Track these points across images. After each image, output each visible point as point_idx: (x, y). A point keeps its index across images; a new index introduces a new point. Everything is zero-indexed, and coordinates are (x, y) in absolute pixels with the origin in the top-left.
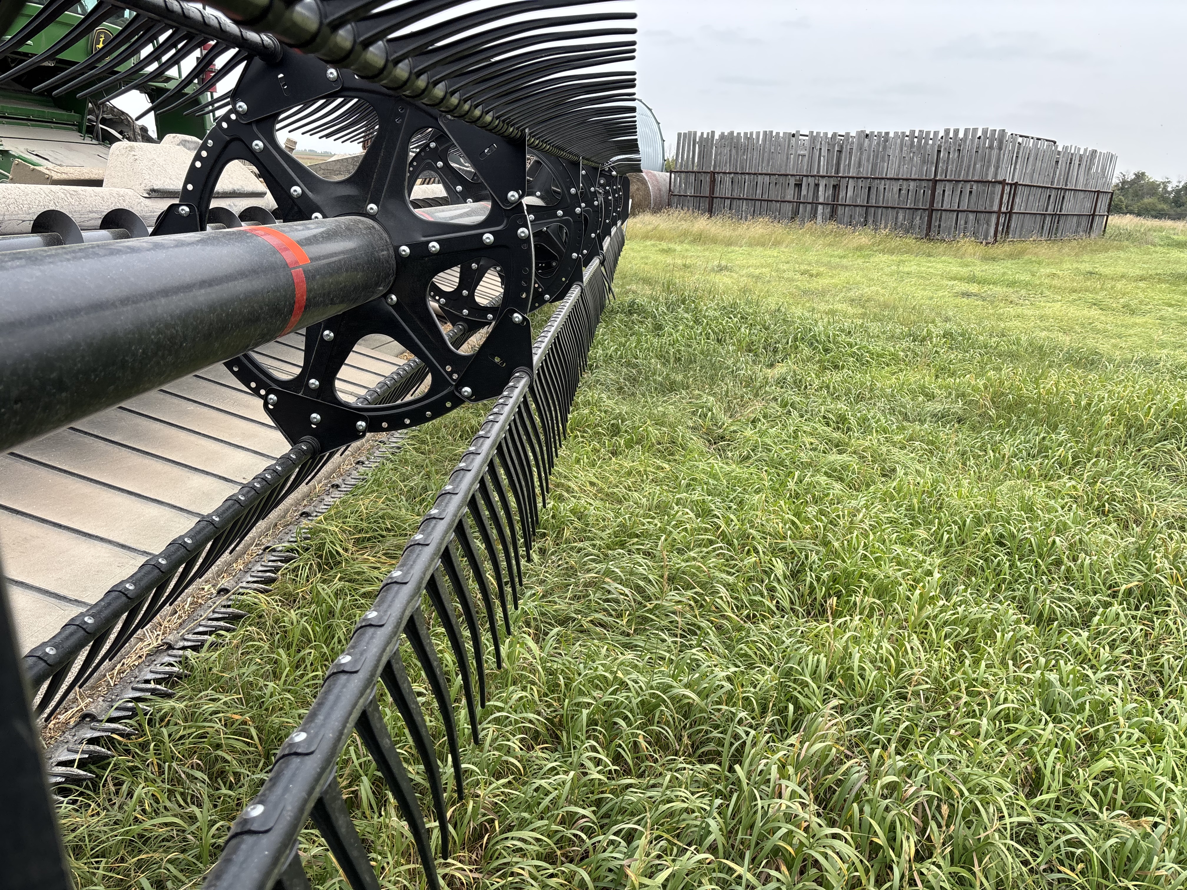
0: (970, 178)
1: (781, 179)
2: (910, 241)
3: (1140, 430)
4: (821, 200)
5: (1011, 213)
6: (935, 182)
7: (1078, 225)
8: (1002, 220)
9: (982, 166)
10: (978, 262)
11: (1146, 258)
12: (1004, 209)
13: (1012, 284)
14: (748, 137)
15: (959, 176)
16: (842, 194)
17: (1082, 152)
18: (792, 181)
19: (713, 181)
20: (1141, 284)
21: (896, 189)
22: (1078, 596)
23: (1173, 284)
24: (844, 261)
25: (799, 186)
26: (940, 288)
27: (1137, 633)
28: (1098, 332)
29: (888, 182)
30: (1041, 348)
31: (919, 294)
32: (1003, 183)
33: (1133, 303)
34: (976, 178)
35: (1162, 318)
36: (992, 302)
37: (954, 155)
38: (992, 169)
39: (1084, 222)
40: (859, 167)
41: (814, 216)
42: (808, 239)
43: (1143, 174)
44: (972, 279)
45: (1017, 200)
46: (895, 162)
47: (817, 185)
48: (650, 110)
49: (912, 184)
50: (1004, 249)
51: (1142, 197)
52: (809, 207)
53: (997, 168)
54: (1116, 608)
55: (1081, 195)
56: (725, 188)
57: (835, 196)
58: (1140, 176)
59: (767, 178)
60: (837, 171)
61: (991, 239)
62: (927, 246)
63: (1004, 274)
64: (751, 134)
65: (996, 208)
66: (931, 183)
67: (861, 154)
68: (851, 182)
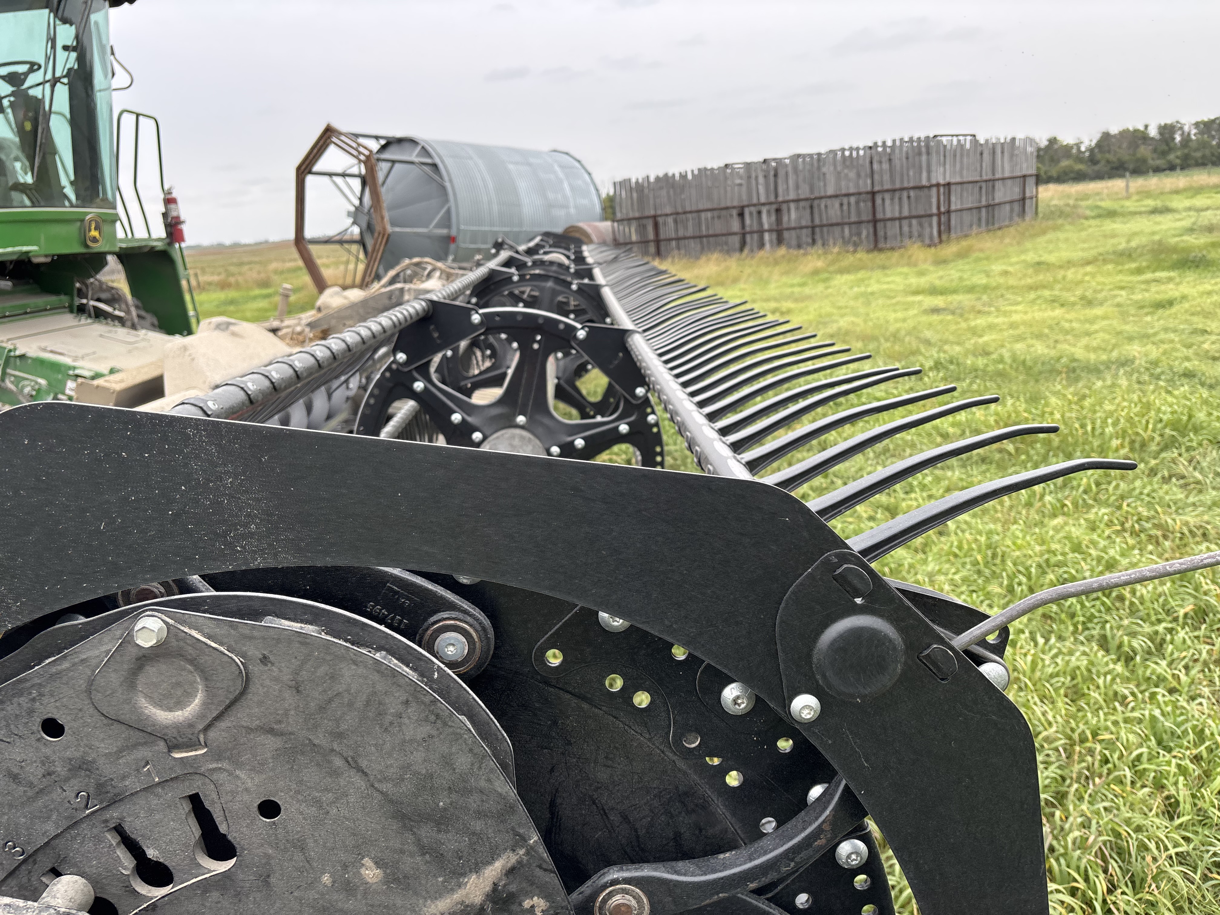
0: (905, 186)
1: (724, 213)
2: (861, 255)
3: (1144, 445)
4: (766, 226)
5: (949, 212)
6: (873, 194)
7: (1012, 210)
8: (943, 219)
9: (915, 173)
10: (932, 268)
11: (1084, 234)
12: (942, 209)
13: (971, 289)
15: (895, 184)
16: (785, 219)
18: (735, 212)
19: (656, 226)
20: (1089, 269)
21: (837, 206)
22: (1147, 628)
23: (1117, 263)
24: (807, 290)
25: (741, 215)
26: (908, 306)
27: (1204, 655)
28: (1067, 332)
29: (828, 200)
30: (1024, 362)
31: (892, 316)
32: (938, 185)
33: (1089, 294)
34: (911, 185)
35: (1119, 305)
36: (961, 315)
37: (886, 166)
38: (924, 175)
39: (1017, 207)
40: (797, 189)
41: (762, 245)
42: (764, 271)
43: (1055, 139)
44: (934, 291)
45: (953, 199)
46: (831, 179)
47: (759, 213)
48: (580, 162)
49: (852, 198)
50: (950, 249)
51: (1058, 161)
52: (755, 236)
53: (929, 172)
54: (1182, 634)
55: (1009, 182)
56: (668, 229)
57: (779, 221)
58: (1053, 141)
59: (709, 214)
60: (776, 196)
61: (936, 240)
62: (880, 258)
63: (961, 279)
65: (935, 210)
66: (869, 196)
67: (797, 176)
68: (792, 206)
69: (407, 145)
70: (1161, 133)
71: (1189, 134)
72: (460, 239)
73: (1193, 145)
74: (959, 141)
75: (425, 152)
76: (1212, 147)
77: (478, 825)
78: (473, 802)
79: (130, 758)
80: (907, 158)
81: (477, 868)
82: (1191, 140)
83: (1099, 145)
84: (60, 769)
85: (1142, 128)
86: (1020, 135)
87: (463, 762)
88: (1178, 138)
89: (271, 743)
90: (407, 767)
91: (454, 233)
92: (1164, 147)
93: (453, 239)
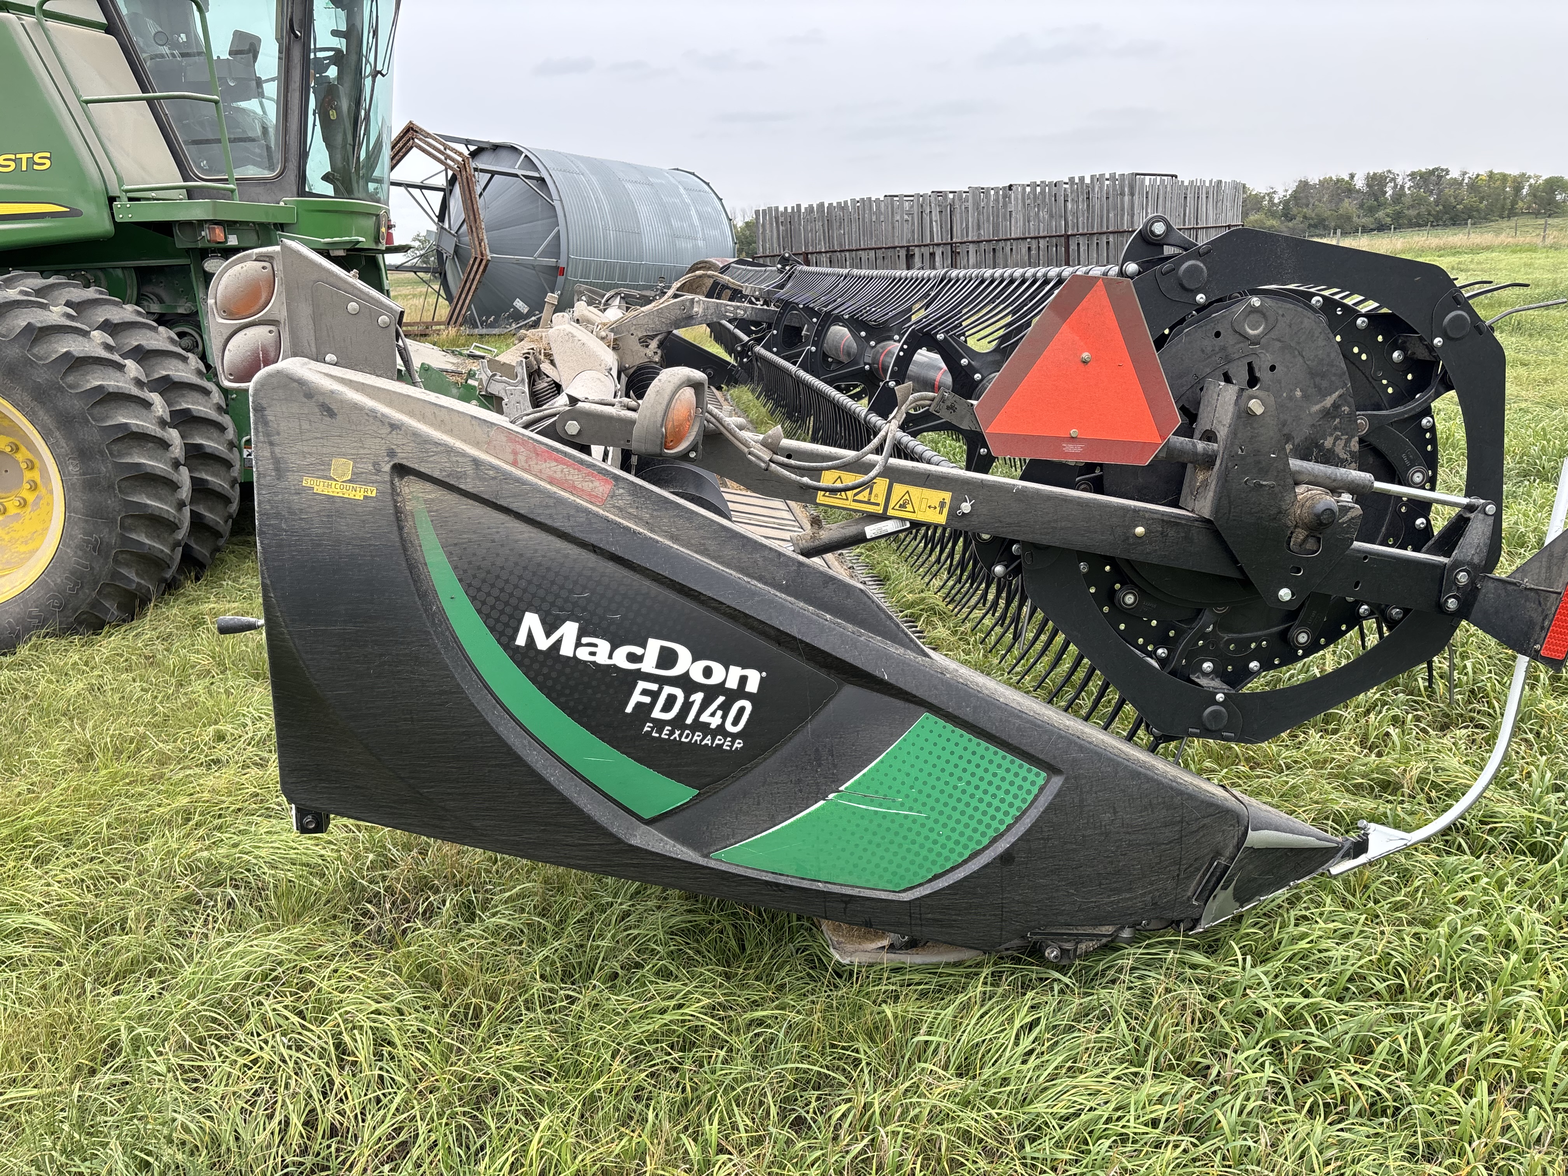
0: (1105, 229)
1: (890, 253)
6: (1068, 237)
9: (1116, 215)
14: (843, 207)
15: (1093, 228)
16: (963, 262)
17: (1207, 184)
18: (903, 253)
21: (1024, 250)
25: (911, 256)
29: (1014, 243)
34: (1111, 229)
37: (1083, 206)
40: (979, 229)
46: (1018, 220)
47: (932, 255)
48: (708, 184)
49: (1042, 241)
53: (1132, 216)
60: (952, 236)
64: (846, 202)
66: (1062, 238)
67: (979, 213)
68: (972, 248)
69: (504, 154)
70: (1368, 185)
71: (1402, 187)
72: (570, 270)
73: (1407, 201)
74: (1162, 181)
75: (529, 162)
76: (1429, 204)
77: (1333, 378)
78: (1333, 370)
79: (1238, 346)
80: (1107, 198)
81: (1330, 395)
82: (1405, 195)
83: (1295, 196)
84: (1217, 349)
85: (1347, 178)
86: (1227, 179)
87: (1333, 355)
88: (1389, 192)
89: (1278, 344)
90: (1316, 356)
91: (562, 264)
92: (1372, 202)
93: (561, 271)
